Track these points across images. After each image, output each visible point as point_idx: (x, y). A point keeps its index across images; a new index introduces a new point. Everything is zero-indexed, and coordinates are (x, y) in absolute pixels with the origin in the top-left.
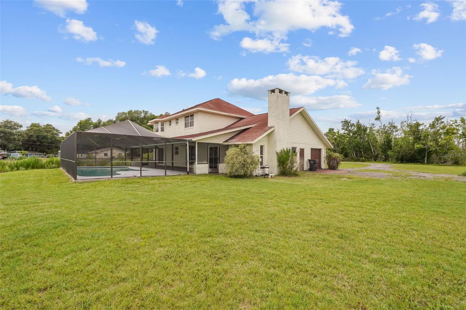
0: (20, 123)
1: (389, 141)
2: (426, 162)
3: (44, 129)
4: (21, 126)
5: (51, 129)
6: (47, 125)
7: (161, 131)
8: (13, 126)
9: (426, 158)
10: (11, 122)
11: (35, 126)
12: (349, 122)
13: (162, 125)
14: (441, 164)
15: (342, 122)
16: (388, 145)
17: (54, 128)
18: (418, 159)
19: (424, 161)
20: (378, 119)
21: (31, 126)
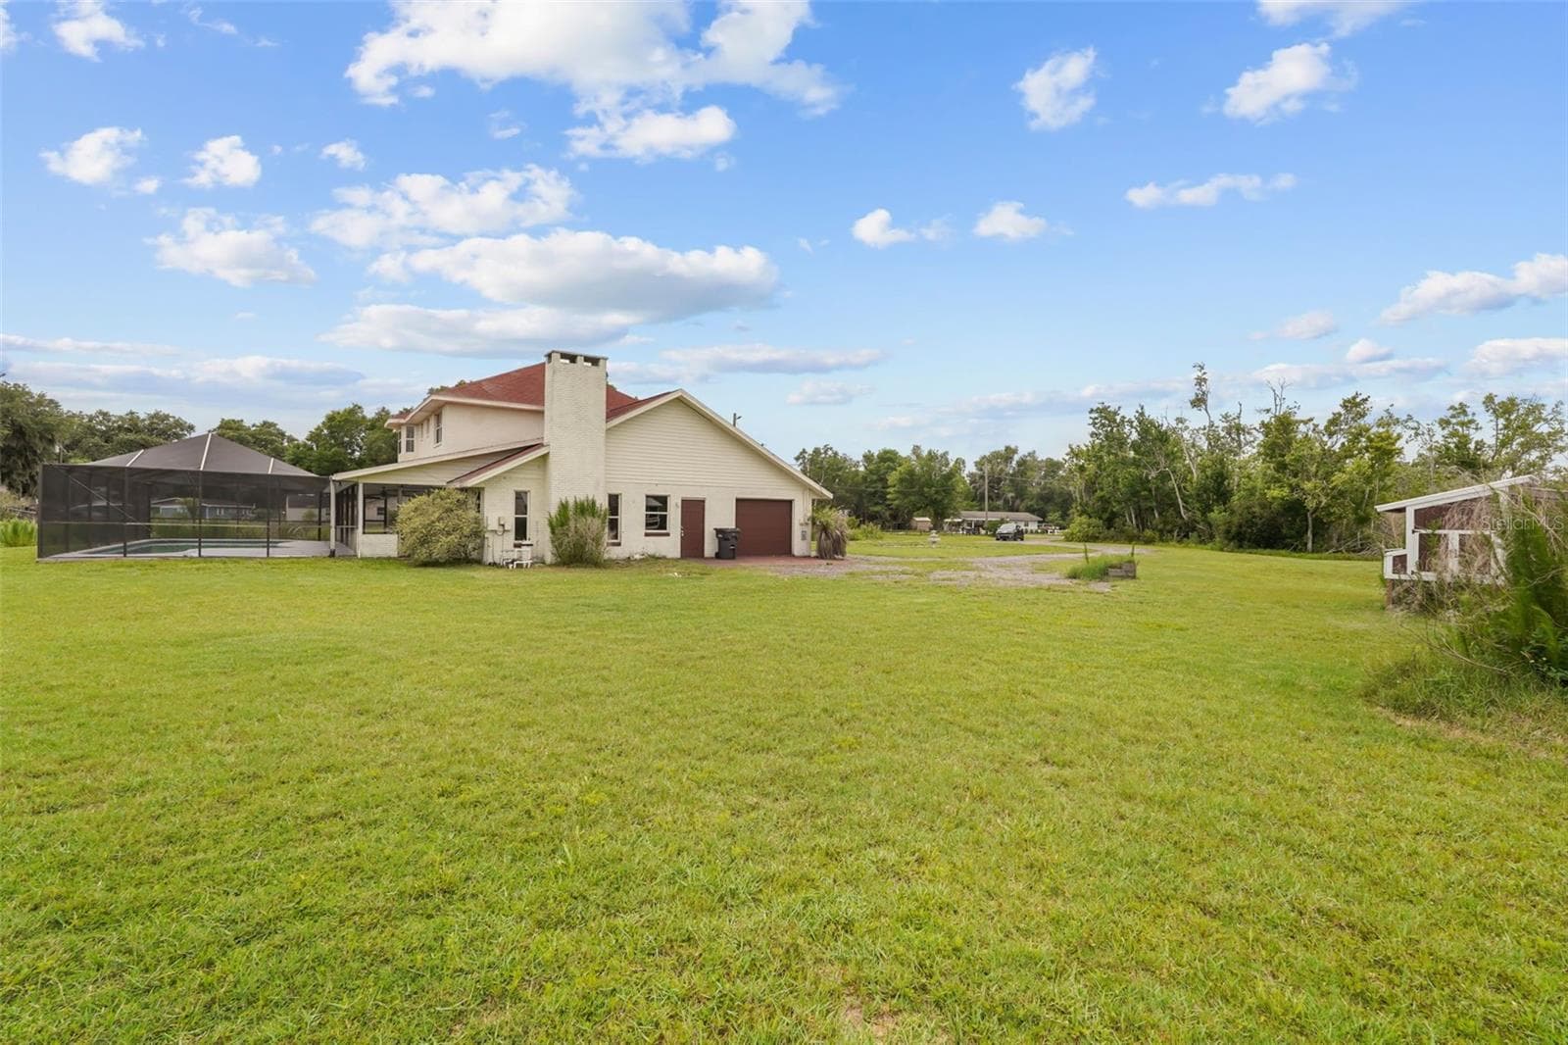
0: (189, 420)
1: (1221, 477)
2: (1310, 545)
3: (253, 436)
4: (191, 428)
5: (271, 434)
6: (265, 423)
7: (407, 450)
8: (171, 427)
9: (1309, 534)
10: (167, 417)
11: (231, 429)
12: (1116, 413)
13: (410, 434)
14: (1347, 555)
15: (1092, 411)
16: (1218, 488)
17: (283, 435)
18: (1285, 537)
19: (1306, 544)
20: (1199, 402)
21: (220, 427)
